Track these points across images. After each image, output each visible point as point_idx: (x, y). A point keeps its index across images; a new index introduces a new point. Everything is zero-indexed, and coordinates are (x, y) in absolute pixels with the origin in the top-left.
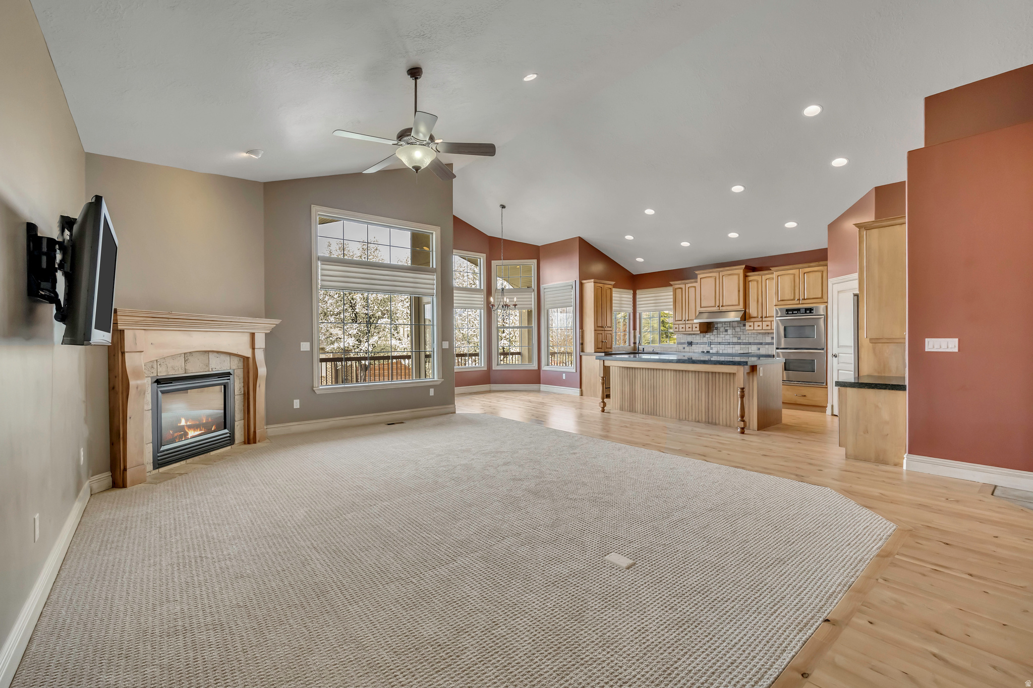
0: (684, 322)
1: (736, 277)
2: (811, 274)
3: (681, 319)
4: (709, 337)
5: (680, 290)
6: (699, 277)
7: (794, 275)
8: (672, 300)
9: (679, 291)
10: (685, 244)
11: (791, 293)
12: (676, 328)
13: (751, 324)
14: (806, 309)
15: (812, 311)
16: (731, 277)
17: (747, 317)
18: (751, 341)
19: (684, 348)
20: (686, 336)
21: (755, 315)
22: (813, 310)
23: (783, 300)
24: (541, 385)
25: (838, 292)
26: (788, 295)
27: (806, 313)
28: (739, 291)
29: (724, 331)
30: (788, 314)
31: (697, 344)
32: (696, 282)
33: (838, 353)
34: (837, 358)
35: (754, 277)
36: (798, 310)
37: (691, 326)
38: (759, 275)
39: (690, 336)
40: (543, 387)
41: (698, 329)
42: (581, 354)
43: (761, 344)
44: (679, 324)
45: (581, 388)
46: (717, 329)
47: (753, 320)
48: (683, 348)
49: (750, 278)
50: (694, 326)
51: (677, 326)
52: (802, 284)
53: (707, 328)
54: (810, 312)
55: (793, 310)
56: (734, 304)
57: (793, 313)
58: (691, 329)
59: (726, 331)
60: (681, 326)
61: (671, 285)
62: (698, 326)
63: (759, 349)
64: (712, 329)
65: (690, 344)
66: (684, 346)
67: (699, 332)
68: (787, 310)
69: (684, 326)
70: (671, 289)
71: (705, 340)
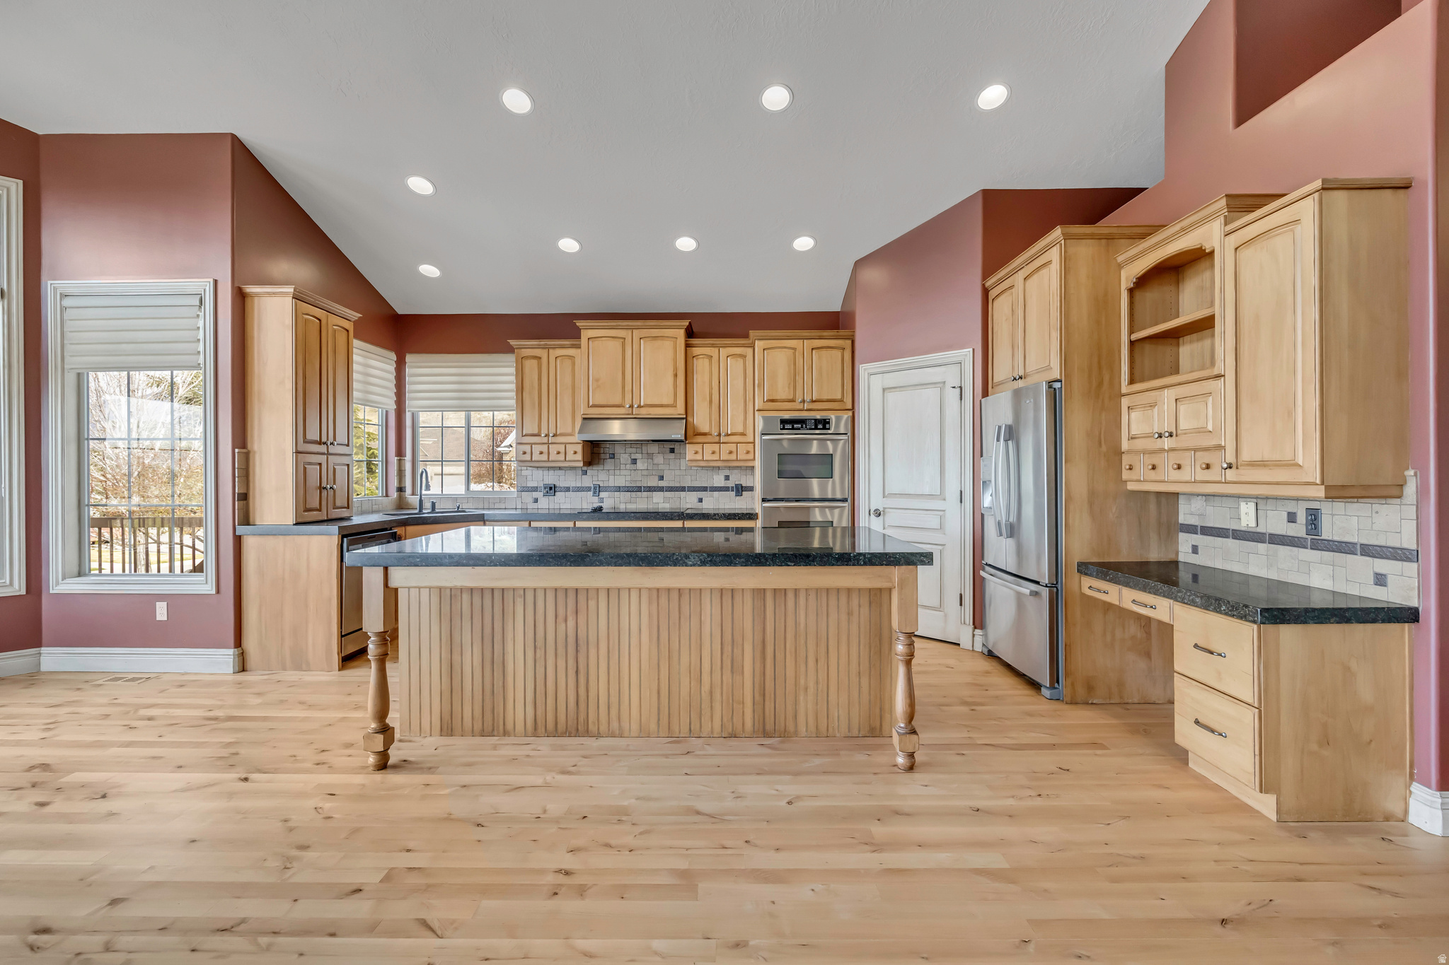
0: (545, 440)
1: (668, 344)
2: (824, 352)
3: (536, 432)
4: (597, 476)
5: (535, 362)
6: (585, 334)
7: (795, 349)
8: (513, 386)
9: (530, 365)
10: (569, 245)
11: (789, 388)
12: (525, 453)
13: (698, 448)
14: (817, 422)
15: (827, 426)
16: (658, 343)
17: (690, 433)
18: (687, 483)
19: (536, 501)
20: (540, 472)
21: (705, 429)
22: (829, 423)
23: (773, 401)
24: (44, 650)
25: (884, 390)
26: (782, 392)
27: (816, 428)
28: (676, 375)
29: (630, 461)
30: (784, 429)
31: (567, 489)
32: (579, 347)
33: (884, 508)
34: (881, 517)
35: (703, 349)
36: (802, 422)
37: (561, 448)
38: (713, 346)
39: (551, 472)
40: (52, 658)
41: (579, 457)
42: (241, 530)
43: (704, 489)
44: (531, 444)
45: (238, 642)
46: (613, 456)
47: (700, 439)
48: (531, 500)
49: (696, 351)
50: (570, 449)
51: (527, 448)
52: (808, 369)
53: (595, 452)
54: (824, 428)
55: (792, 422)
56: (665, 402)
57: (793, 428)
58: (561, 457)
59: (634, 461)
60: (537, 449)
61: (511, 350)
62: (579, 448)
63: (701, 500)
64: (602, 456)
65: (552, 490)
66: (535, 495)
67: (581, 464)
68: (784, 422)
69: (544, 448)
70: (511, 358)
71: (587, 481)
